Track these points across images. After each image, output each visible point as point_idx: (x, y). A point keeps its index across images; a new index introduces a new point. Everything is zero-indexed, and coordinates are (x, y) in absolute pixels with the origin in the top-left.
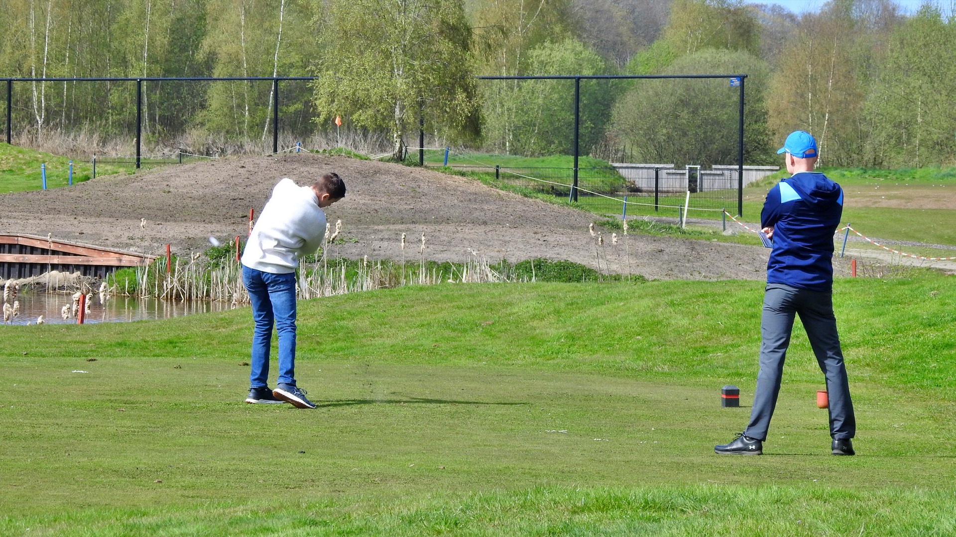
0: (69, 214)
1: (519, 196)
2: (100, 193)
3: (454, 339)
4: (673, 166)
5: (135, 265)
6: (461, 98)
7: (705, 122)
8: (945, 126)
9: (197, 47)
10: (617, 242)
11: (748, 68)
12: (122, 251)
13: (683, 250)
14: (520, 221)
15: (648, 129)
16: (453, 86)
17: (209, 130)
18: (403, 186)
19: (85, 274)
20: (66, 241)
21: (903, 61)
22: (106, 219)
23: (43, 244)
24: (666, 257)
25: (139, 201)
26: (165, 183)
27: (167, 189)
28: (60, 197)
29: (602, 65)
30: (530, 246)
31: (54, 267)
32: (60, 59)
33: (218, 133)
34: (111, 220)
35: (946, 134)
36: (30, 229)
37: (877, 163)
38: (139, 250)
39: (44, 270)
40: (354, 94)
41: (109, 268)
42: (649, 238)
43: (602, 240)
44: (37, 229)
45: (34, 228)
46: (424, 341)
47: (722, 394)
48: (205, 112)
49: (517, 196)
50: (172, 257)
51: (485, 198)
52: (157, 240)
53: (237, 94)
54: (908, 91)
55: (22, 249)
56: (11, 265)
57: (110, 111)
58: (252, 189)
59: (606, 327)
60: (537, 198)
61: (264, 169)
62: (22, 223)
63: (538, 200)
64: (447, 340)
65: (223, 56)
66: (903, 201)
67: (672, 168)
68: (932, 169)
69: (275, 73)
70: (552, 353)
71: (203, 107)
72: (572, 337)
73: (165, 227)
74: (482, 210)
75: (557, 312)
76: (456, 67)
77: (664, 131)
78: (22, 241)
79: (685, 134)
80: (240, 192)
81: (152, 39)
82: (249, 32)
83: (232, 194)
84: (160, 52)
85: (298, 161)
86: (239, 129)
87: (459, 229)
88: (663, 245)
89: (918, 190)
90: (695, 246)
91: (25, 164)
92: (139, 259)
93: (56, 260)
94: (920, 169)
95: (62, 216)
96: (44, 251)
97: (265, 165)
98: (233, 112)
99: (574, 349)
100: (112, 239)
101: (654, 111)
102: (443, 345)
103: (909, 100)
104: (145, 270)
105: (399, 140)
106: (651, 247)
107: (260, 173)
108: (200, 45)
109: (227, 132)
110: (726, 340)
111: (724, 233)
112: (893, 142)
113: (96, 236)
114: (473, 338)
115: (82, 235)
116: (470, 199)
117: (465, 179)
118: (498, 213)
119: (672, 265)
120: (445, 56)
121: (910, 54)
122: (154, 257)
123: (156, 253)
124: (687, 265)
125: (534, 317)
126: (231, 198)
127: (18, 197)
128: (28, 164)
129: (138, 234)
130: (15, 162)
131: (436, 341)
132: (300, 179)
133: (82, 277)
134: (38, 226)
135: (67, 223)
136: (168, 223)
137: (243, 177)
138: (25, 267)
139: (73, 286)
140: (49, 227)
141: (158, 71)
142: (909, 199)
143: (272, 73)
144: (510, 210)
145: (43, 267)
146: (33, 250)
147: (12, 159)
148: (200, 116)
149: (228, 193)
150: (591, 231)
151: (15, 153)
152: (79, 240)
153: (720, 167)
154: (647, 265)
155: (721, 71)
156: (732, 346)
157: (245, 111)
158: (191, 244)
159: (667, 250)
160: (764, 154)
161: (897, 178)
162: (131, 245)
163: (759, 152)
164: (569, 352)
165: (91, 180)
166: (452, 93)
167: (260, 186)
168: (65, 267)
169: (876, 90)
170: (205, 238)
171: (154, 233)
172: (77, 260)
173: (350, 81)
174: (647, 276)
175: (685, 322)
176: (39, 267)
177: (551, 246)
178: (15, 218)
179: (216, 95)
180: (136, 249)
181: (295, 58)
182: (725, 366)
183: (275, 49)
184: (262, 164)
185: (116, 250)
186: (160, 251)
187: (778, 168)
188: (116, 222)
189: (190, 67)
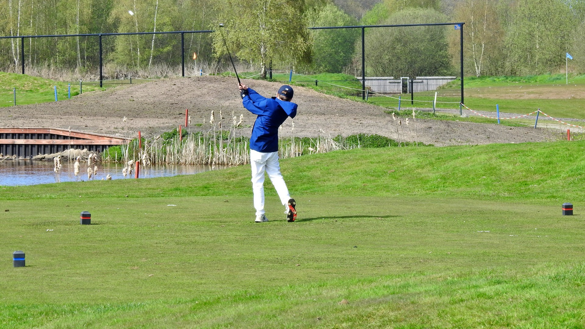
0: (77, 115)
1: (337, 98)
2: (93, 102)
3: (374, 181)
4: (392, 78)
5: (120, 144)
6: (300, 41)
7: (411, 51)
8: (553, 50)
9: (108, 14)
10: (409, 123)
11: (434, 19)
12: (111, 136)
13: (443, 126)
14: (343, 112)
15: (377, 56)
16: (295, 34)
17: (117, 63)
18: (270, 93)
19: (90, 150)
20: (78, 131)
21: (527, 12)
22: (100, 118)
23: (64, 133)
24: (434, 131)
25: (116, 107)
26: (130, 95)
27: (132, 99)
28: (69, 106)
29: (348, 19)
30: (353, 127)
31: (72, 146)
32: (27, 24)
33: (123, 65)
34: (103, 118)
35: (554, 55)
36: (55, 124)
37: (513, 73)
38: (122, 135)
39: (66, 148)
40: (237, 40)
41: (104, 146)
42: (422, 121)
43: (400, 122)
44: (60, 124)
45: (58, 124)
46: (357, 183)
47: (563, 208)
48: (114, 53)
49: (335, 97)
50: (142, 139)
51: (318, 100)
52: (132, 129)
53: (132, 41)
54: (530, 29)
55: (52, 136)
56: (45, 146)
57: (58, 54)
58: (182, 97)
59: (463, 171)
60: (347, 98)
61: (187, 85)
62: (50, 121)
63: (348, 100)
64: (370, 181)
65: (124, 20)
66: (537, 95)
67: (393, 79)
68: (546, 76)
69: (155, 29)
70: (434, 187)
71: (113, 50)
72: (444, 178)
73: (135, 121)
74: (318, 106)
75: (431, 164)
76: (297, 23)
77: (387, 57)
78: (52, 132)
79: (399, 58)
80: (174, 100)
81: (81, 12)
82: (139, 5)
83: (170, 101)
84: (86, 17)
85: (207, 81)
86: (135, 62)
87: (310, 118)
88: (431, 124)
89: (545, 88)
90: (449, 124)
91: (39, 86)
92: (122, 140)
93: (72, 142)
94: (539, 76)
95: (73, 116)
96: (65, 137)
97: (188, 83)
98: (130, 53)
99: (447, 185)
100: (105, 129)
101: (381, 45)
102: (369, 185)
103: (531, 35)
104: (127, 147)
105: (264, 67)
106: (424, 125)
107: (185, 88)
108: (110, 14)
109: (128, 64)
110: (537, 177)
111: (461, 116)
112: (522, 60)
113: (95, 127)
114: (385, 180)
115: (87, 127)
116: (310, 100)
117: (304, 88)
118: (328, 108)
119: (438, 136)
120: (290, 16)
121: (531, 8)
122: (131, 139)
123: (132, 137)
124: (447, 135)
125: (418, 167)
126: (170, 103)
127: (44, 106)
128: (41, 86)
129: (120, 126)
130: (33, 85)
131: (364, 182)
132: (209, 91)
133: (88, 152)
134: (60, 122)
135: (77, 121)
136: (136, 119)
137: (176, 90)
138: (54, 147)
139: (84, 157)
140: (67, 123)
141: (86, 30)
142: (541, 94)
143: (153, 29)
144: (334, 106)
145: (65, 147)
146: (58, 137)
147: (31, 84)
148: (111, 56)
149: (168, 100)
150: (393, 117)
151: (32, 80)
152: (86, 130)
153: (420, 78)
154: (423, 136)
155: (418, 21)
156: (542, 180)
157: (137, 52)
158: (152, 131)
159: (434, 127)
160: (446, 70)
161: (526, 82)
162: (117, 132)
163: (443, 68)
164: (444, 187)
165: (79, 95)
166: (295, 38)
167: (186, 96)
168: (78, 146)
169: (512, 29)
170: (159, 127)
171: (129, 125)
172: (85, 142)
173: (235, 32)
174: (424, 143)
175: (511, 167)
176: (62, 147)
177: (365, 126)
178: (45, 118)
179: (120, 44)
180: (119, 135)
181: (167, 20)
182: (543, 192)
183: (154, 15)
184: (185, 83)
185: (108, 135)
186: (134, 136)
187: (455, 77)
188: (106, 119)
189: (104, 27)
